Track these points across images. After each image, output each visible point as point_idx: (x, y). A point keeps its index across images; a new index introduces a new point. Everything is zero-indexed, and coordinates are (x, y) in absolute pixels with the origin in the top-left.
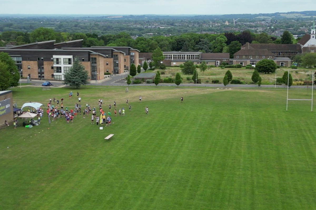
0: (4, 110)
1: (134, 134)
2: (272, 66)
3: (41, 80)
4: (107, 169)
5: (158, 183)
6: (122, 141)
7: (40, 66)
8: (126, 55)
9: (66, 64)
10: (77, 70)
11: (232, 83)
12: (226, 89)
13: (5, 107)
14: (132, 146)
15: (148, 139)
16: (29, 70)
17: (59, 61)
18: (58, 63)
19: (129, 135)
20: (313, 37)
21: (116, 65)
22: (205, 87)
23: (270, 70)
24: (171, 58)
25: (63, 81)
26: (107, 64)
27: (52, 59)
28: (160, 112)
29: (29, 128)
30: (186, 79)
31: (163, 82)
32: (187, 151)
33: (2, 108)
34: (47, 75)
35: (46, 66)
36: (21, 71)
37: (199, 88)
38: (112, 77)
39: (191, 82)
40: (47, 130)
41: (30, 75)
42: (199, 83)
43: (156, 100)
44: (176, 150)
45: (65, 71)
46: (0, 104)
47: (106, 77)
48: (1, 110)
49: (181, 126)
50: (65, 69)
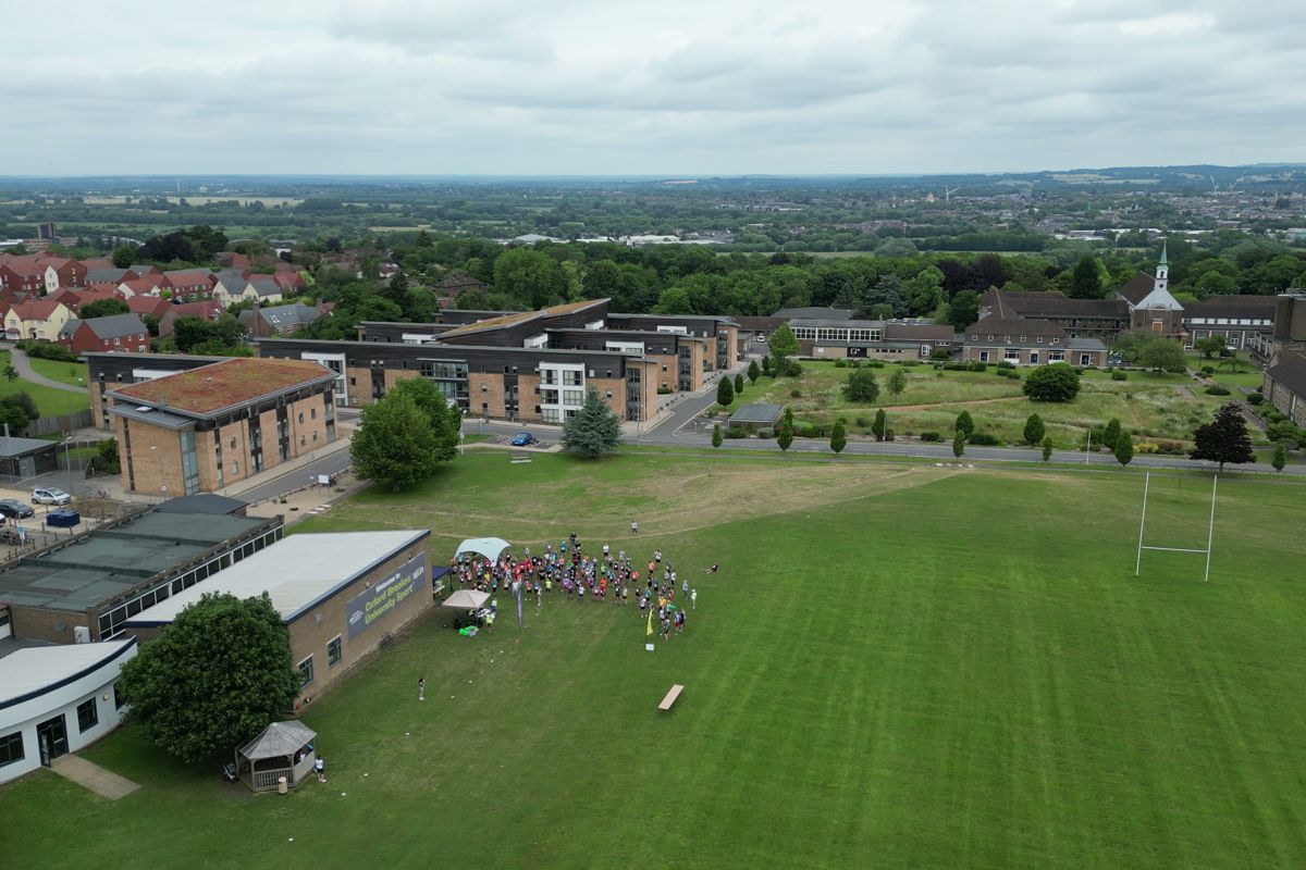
0: (409, 587)
1: (735, 677)
2: (1069, 382)
3: (510, 420)
6: (704, 713)
7: (510, 386)
8: (708, 336)
9: (569, 385)
10: (593, 415)
11: (972, 443)
12: (961, 470)
13: (412, 577)
14: (733, 742)
15: (774, 708)
16: (483, 393)
17: (554, 376)
18: (550, 382)
19: (723, 684)
20: (1161, 286)
21: (685, 371)
22: (908, 460)
23: (1064, 392)
24: (814, 337)
25: (561, 424)
26: (665, 369)
27: (537, 370)
28: (799, 570)
29: (468, 636)
30: (854, 421)
31: (800, 436)
32: (887, 772)
33: (402, 584)
34: (525, 408)
35: (524, 386)
36: (467, 395)
37: (892, 459)
38: (674, 405)
39: (868, 434)
40: (513, 649)
41: (485, 406)
42: (890, 439)
43: (787, 515)
44: (856, 767)
45: (567, 400)
46: (398, 576)
47: (661, 408)
48: (402, 590)
49: (858, 639)
50: (566, 397)
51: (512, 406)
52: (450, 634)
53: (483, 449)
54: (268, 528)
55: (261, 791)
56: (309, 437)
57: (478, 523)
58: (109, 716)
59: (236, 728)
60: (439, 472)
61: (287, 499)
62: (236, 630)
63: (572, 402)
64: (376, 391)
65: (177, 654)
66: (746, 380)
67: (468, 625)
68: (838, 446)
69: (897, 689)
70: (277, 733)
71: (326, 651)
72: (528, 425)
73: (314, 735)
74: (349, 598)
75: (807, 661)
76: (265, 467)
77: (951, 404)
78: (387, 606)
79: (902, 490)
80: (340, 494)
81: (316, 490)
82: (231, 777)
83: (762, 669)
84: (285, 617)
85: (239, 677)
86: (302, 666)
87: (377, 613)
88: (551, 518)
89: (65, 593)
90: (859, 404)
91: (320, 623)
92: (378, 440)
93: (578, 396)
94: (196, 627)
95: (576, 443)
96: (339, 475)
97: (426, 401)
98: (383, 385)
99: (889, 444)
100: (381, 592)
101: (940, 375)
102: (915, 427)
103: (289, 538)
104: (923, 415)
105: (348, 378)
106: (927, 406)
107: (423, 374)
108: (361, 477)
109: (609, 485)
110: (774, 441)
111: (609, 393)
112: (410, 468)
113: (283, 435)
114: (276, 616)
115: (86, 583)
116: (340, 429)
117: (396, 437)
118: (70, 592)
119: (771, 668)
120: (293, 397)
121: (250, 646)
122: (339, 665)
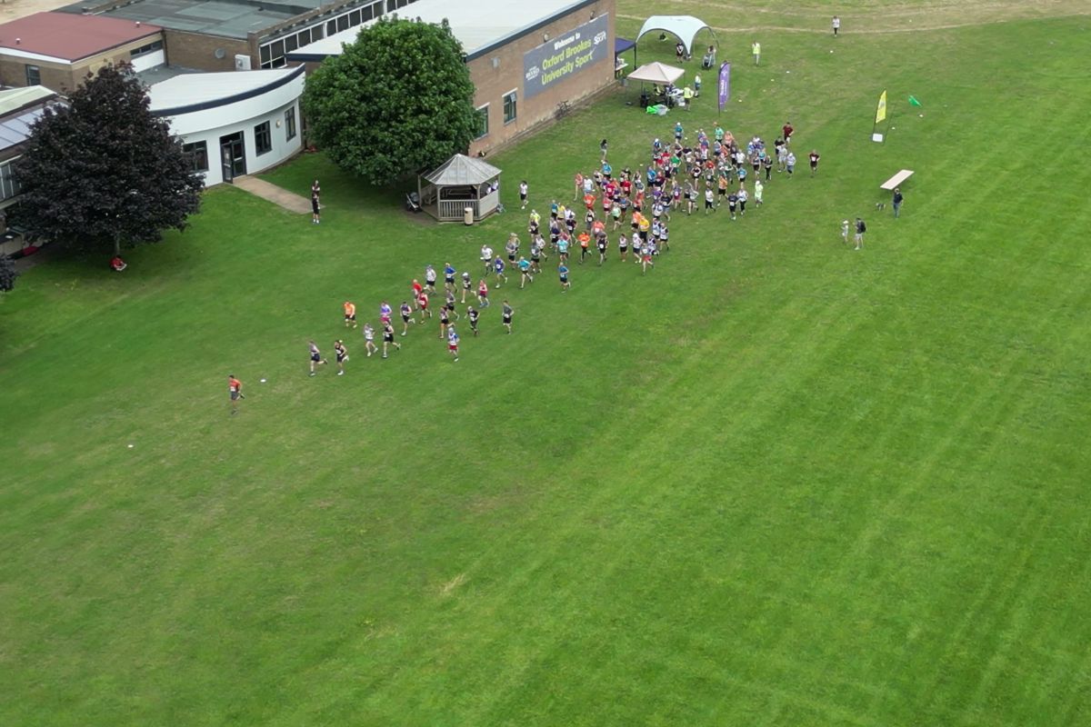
0: (589, 53)
1: (980, 171)
4: (871, 309)
5: (1019, 378)
6: (934, 199)
13: (593, 41)
14: (963, 223)
15: (1023, 199)
19: (963, 177)
29: (657, 115)
33: (583, 46)
46: (578, 36)
48: (581, 54)
52: (636, 112)
58: (283, 146)
59: (421, 153)
62: (423, 48)
65: (362, 70)
67: (657, 103)
70: (461, 164)
71: (501, 106)
73: (498, 172)
74: (527, 48)
78: (564, 70)
82: (415, 206)
83: (1016, 165)
85: (426, 102)
87: (557, 74)
89: (219, 22)
91: (497, 70)
94: (384, 42)
100: (560, 50)
114: (458, 45)
115: (237, 15)
118: (222, 21)
121: (436, 69)
122: (513, 125)
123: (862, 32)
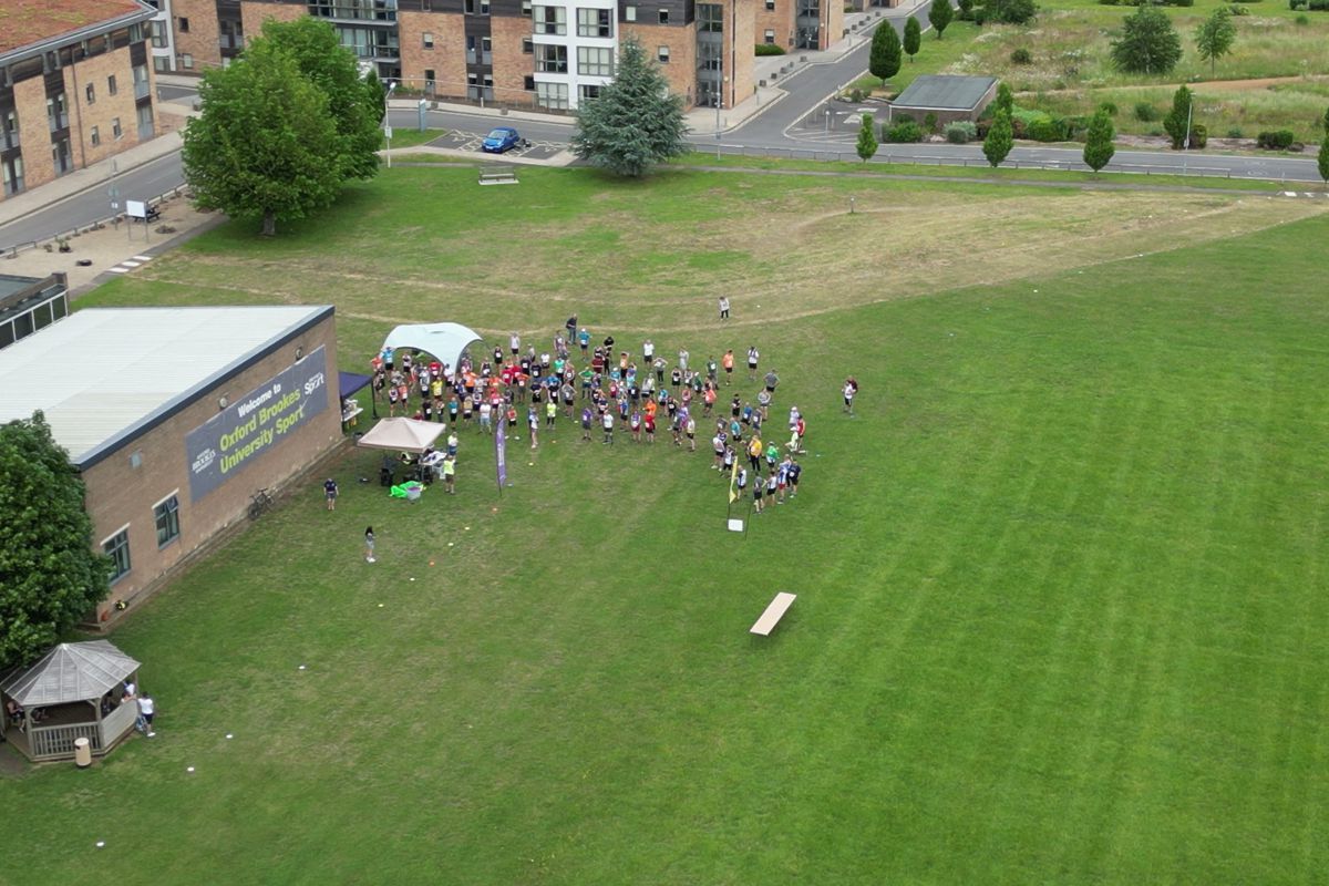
0: (298, 408)
1: (891, 580)
3: (476, 103)
6: (833, 643)
7: (477, 37)
9: (588, 36)
13: (303, 391)
14: (884, 693)
15: (961, 636)
16: (426, 51)
17: (559, 19)
18: (551, 30)
19: (869, 592)
21: (810, 9)
22: (1230, 185)
25: (573, 113)
27: (527, 6)
28: (1013, 391)
29: (405, 499)
30: (1129, 109)
31: (1025, 138)
32: (1165, 754)
33: (285, 403)
34: (505, 81)
35: (503, 37)
36: (396, 54)
37: (1199, 183)
38: (788, 77)
39: (1156, 134)
40: (488, 524)
41: (430, 75)
42: (1198, 144)
43: (996, 289)
44: (1108, 742)
45: (585, 66)
46: (277, 388)
47: (763, 83)
48: (285, 413)
49: (1121, 518)
50: (583, 59)
51: (480, 77)
52: (374, 494)
53: (429, 158)
54: (37, 296)
55: (45, 760)
56: (106, 130)
57: (419, 296)
60: (347, 200)
61: (70, 244)
63: (594, 70)
64: (226, 44)
66: (927, 29)
67: (406, 480)
68: (1098, 157)
69: (1189, 608)
70: (69, 662)
71: (150, 520)
72: (511, 113)
73: (136, 665)
74: (191, 425)
75: (1024, 555)
76: (28, 184)
77: (1319, 76)
78: (258, 443)
79: (1217, 242)
80: (167, 237)
81: (123, 229)
83: (941, 566)
84: (76, 456)
86: (110, 545)
87: (240, 455)
88: (555, 290)
90: (1141, 77)
91: (140, 469)
92: (233, 136)
93: (605, 59)
95: (600, 148)
96: (163, 202)
97: (319, 63)
98: (240, 33)
99: (1196, 154)
100: (248, 417)
101: (1301, 21)
102: (1244, 123)
103: (75, 315)
104: (1265, 99)
105: (174, 18)
106: (1273, 81)
107: (314, 12)
108: (205, 207)
109: (663, 227)
110: (976, 149)
111: (664, 52)
112: (295, 191)
113: (59, 125)
114: (60, 456)
116: (163, 116)
117: (265, 131)
119: (958, 566)
120: (74, 53)
122: (176, 545)
123: (695, 328)
